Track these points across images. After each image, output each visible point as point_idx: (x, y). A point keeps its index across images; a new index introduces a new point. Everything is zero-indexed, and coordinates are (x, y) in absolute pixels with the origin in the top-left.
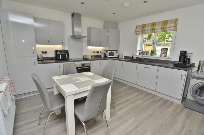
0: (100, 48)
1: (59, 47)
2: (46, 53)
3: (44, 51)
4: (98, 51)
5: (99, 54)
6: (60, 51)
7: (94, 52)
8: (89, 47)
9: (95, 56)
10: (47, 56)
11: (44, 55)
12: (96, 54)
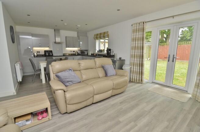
0: (76, 49)
1: (47, 49)
2: (39, 52)
3: (38, 51)
4: (74, 50)
5: (74, 53)
6: (47, 51)
7: (71, 51)
8: (67, 49)
9: (71, 54)
10: (40, 54)
11: (38, 54)
12: (72, 53)
